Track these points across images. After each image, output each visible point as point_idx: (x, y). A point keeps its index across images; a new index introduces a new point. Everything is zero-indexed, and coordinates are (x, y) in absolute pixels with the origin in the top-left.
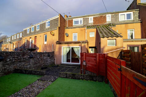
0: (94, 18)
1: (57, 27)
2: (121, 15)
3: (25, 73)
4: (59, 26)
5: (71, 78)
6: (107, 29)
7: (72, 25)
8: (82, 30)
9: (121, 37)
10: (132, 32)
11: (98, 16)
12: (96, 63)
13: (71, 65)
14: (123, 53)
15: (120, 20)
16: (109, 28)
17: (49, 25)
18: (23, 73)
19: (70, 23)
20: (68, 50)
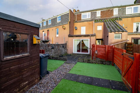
0: (101, 12)
1: (67, 22)
2: (128, 8)
3: (53, 59)
4: (70, 21)
5: (87, 63)
6: (114, 24)
7: (80, 19)
8: (90, 24)
9: (126, 32)
10: (138, 25)
11: (105, 10)
12: (105, 52)
13: (82, 55)
14: (127, 45)
15: (127, 14)
16: (116, 23)
17: (60, 19)
18: (51, 59)
19: (79, 17)
20: (79, 42)
